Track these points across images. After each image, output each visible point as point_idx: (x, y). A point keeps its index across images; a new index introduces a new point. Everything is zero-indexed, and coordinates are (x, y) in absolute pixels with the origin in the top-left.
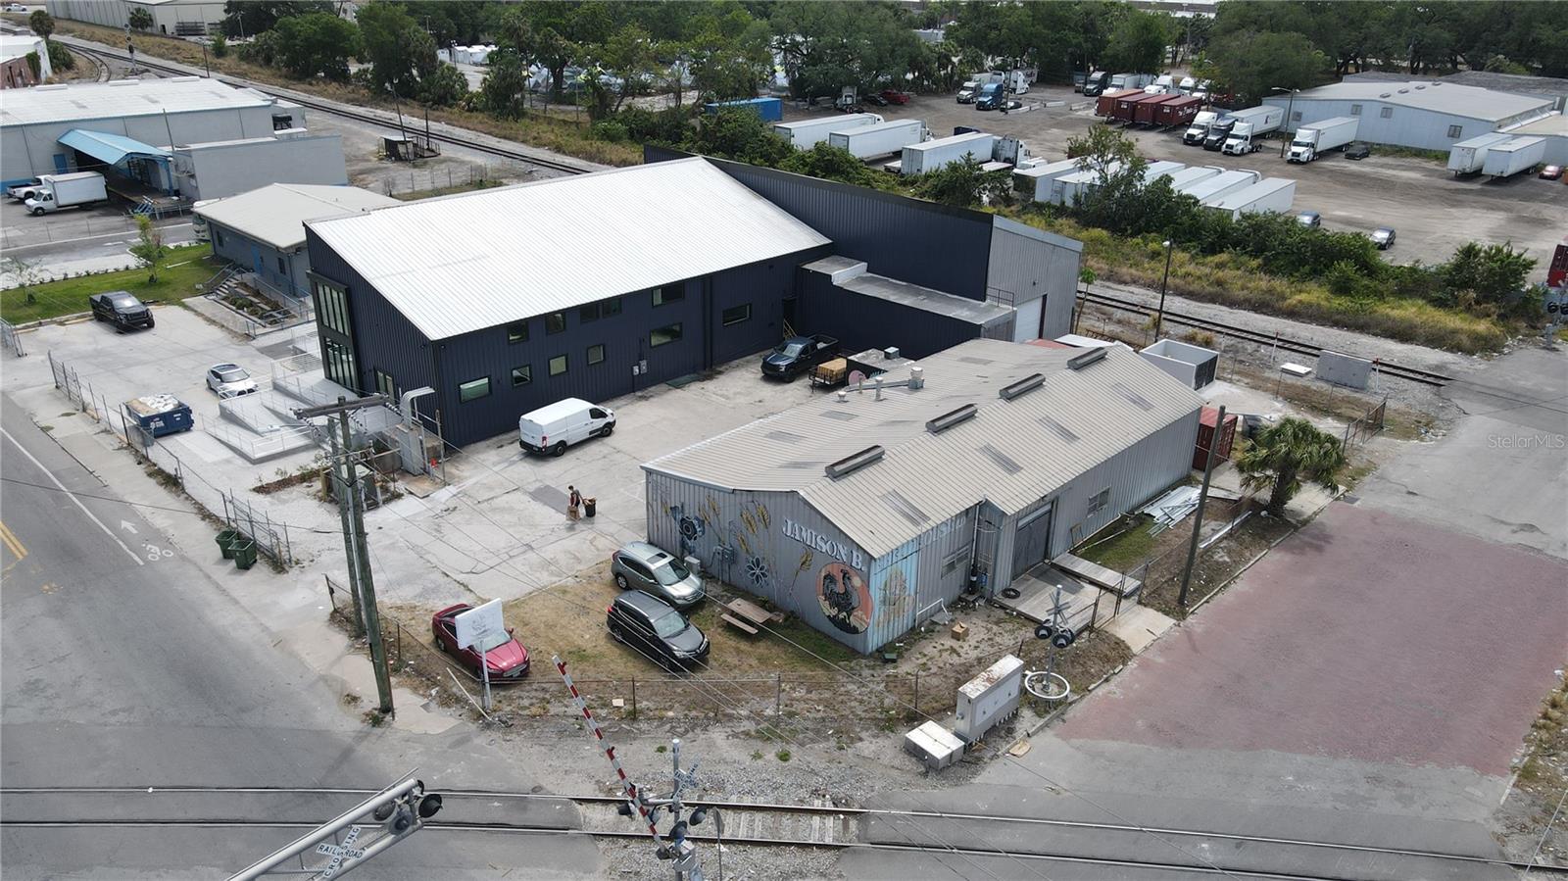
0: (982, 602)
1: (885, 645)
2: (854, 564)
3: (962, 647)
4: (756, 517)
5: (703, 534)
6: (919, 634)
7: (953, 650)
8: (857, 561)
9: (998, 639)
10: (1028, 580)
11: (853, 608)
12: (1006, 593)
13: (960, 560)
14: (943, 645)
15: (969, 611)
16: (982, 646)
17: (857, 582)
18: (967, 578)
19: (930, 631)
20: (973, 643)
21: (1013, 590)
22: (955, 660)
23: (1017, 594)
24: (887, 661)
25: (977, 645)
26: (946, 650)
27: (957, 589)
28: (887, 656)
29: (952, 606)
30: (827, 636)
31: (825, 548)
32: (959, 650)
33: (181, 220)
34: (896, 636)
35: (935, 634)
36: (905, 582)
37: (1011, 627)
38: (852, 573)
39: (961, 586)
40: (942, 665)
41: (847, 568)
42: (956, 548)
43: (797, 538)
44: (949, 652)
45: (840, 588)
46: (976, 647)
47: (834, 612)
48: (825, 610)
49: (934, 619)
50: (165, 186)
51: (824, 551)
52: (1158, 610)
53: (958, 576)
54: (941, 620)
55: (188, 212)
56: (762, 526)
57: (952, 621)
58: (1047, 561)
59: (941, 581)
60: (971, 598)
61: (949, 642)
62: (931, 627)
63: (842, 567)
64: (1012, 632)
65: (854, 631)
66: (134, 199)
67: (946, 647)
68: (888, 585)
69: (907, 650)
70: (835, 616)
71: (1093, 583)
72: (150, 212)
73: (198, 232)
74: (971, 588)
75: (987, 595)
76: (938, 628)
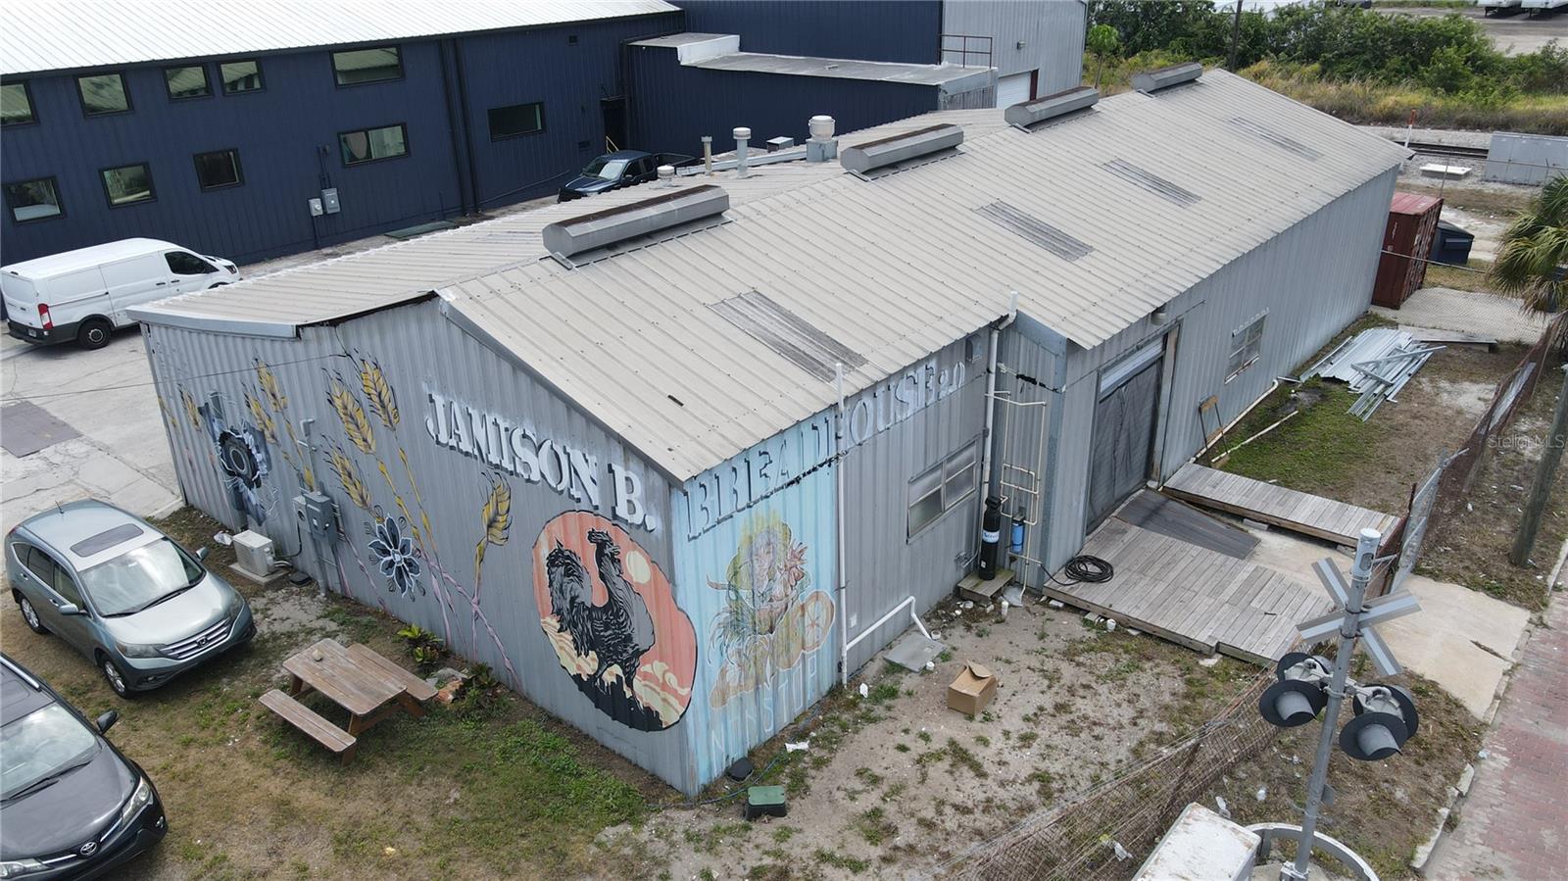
0: (1014, 597)
1: (751, 753)
2: (622, 511)
3: (985, 742)
4: (363, 398)
5: (270, 468)
6: (853, 705)
7: (960, 756)
8: (632, 497)
9: (1083, 706)
10: (1124, 532)
11: (638, 653)
12: (1075, 568)
13: (954, 487)
14: (925, 737)
15: (984, 624)
16: (1043, 733)
17: (636, 567)
18: (973, 536)
19: (885, 694)
20: (1016, 725)
21: (1096, 561)
22: (969, 789)
23: (1105, 572)
24: (755, 813)
25: (1026, 728)
26: (938, 756)
27: (952, 566)
28: (758, 796)
29: (940, 614)
30: (580, 737)
31: (540, 465)
32: (980, 753)
34: (785, 720)
35: (899, 703)
36: (798, 555)
37: (1111, 664)
38: (620, 540)
39: (958, 559)
40: (929, 813)
41: (606, 527)
42: (943, 454)
43: (465, 446)
44: (945, 764)
45: (595, 595)
46: (1027, 739)
47: (588, 664)
48: (565, 661)
49: (897, 656)
51: (535, 477)
52: (1474, 586)
53: (952, 532)
54: (914, 657)
56: (380, 422)
57: (945, 657)
58: (1152, 484)
59: (906, 549)
60: (987, 589)
61: (947, 729)
62: (888, 682)
63: (591, 522)
64: (1117, 678)
65: (649, 721)
67: (937, 745)
68: (744, 572)
69: (819, 764)
70: (592, 678)
71: (1277, 528)
74: (987, 562)
75: (1029, 577)
76: (907, 683)
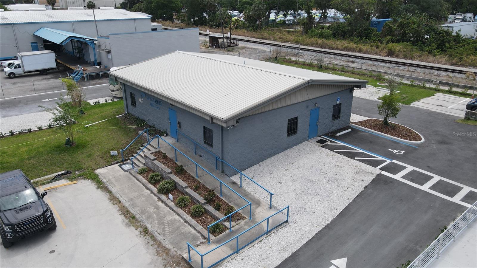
33: (101, 81)
50: (92, 59)
55: (106, 75)
66: (72, 67)
72: (81, 76)
73: (112, 91)
